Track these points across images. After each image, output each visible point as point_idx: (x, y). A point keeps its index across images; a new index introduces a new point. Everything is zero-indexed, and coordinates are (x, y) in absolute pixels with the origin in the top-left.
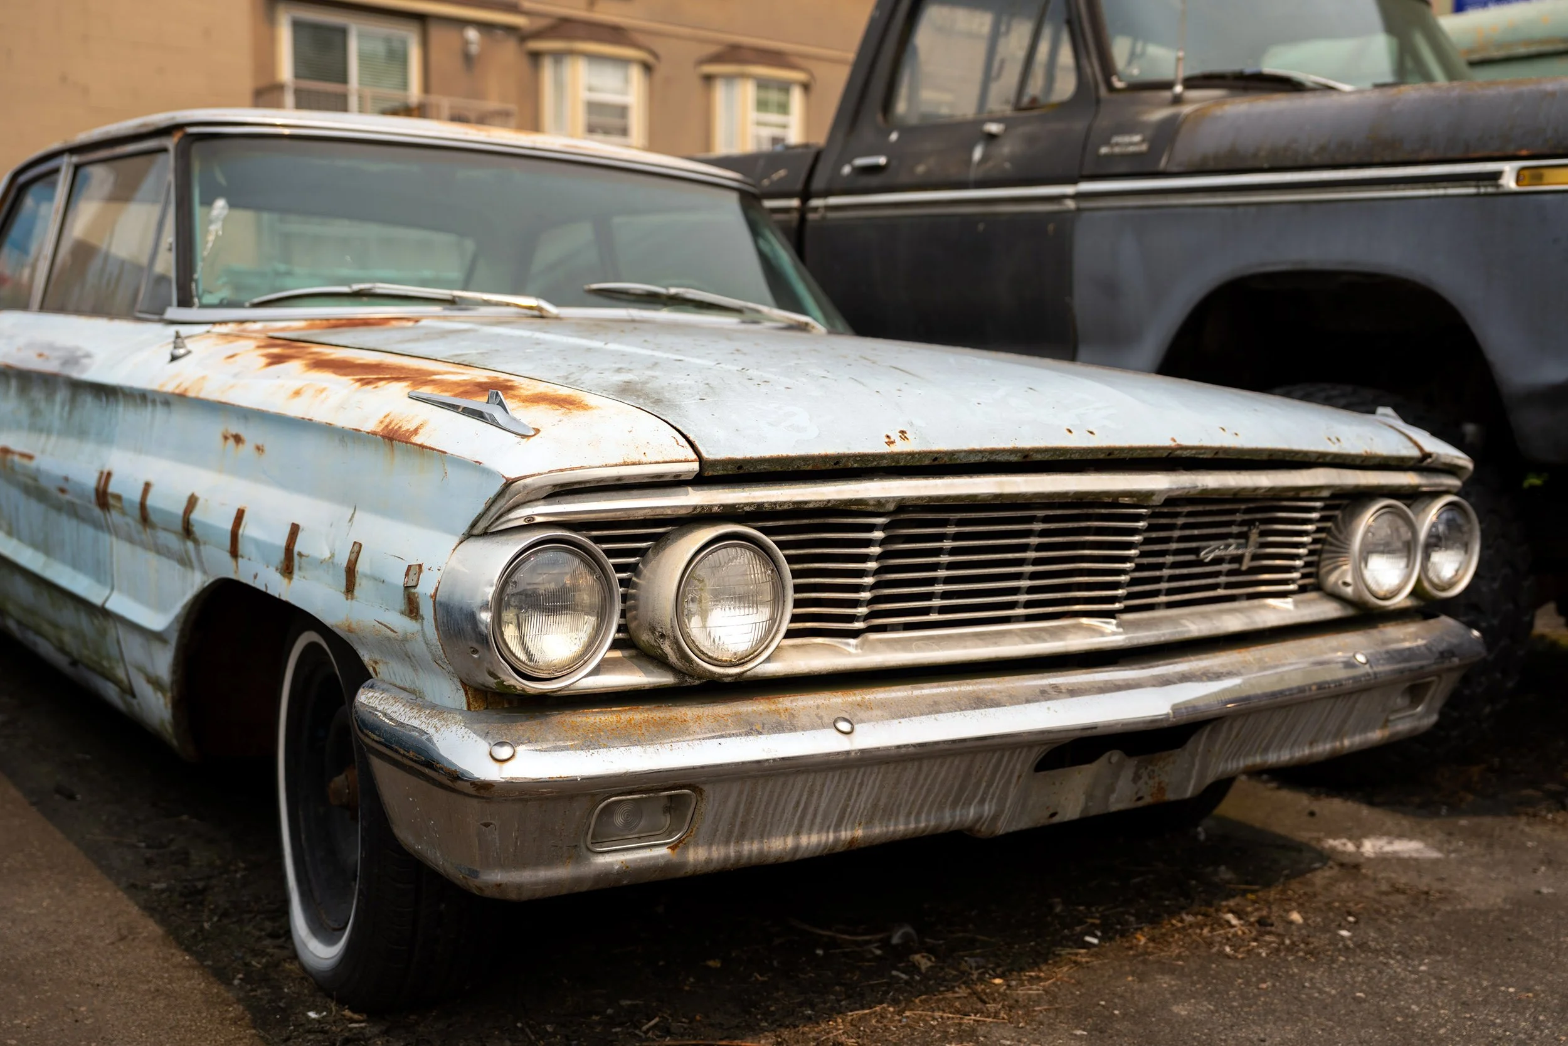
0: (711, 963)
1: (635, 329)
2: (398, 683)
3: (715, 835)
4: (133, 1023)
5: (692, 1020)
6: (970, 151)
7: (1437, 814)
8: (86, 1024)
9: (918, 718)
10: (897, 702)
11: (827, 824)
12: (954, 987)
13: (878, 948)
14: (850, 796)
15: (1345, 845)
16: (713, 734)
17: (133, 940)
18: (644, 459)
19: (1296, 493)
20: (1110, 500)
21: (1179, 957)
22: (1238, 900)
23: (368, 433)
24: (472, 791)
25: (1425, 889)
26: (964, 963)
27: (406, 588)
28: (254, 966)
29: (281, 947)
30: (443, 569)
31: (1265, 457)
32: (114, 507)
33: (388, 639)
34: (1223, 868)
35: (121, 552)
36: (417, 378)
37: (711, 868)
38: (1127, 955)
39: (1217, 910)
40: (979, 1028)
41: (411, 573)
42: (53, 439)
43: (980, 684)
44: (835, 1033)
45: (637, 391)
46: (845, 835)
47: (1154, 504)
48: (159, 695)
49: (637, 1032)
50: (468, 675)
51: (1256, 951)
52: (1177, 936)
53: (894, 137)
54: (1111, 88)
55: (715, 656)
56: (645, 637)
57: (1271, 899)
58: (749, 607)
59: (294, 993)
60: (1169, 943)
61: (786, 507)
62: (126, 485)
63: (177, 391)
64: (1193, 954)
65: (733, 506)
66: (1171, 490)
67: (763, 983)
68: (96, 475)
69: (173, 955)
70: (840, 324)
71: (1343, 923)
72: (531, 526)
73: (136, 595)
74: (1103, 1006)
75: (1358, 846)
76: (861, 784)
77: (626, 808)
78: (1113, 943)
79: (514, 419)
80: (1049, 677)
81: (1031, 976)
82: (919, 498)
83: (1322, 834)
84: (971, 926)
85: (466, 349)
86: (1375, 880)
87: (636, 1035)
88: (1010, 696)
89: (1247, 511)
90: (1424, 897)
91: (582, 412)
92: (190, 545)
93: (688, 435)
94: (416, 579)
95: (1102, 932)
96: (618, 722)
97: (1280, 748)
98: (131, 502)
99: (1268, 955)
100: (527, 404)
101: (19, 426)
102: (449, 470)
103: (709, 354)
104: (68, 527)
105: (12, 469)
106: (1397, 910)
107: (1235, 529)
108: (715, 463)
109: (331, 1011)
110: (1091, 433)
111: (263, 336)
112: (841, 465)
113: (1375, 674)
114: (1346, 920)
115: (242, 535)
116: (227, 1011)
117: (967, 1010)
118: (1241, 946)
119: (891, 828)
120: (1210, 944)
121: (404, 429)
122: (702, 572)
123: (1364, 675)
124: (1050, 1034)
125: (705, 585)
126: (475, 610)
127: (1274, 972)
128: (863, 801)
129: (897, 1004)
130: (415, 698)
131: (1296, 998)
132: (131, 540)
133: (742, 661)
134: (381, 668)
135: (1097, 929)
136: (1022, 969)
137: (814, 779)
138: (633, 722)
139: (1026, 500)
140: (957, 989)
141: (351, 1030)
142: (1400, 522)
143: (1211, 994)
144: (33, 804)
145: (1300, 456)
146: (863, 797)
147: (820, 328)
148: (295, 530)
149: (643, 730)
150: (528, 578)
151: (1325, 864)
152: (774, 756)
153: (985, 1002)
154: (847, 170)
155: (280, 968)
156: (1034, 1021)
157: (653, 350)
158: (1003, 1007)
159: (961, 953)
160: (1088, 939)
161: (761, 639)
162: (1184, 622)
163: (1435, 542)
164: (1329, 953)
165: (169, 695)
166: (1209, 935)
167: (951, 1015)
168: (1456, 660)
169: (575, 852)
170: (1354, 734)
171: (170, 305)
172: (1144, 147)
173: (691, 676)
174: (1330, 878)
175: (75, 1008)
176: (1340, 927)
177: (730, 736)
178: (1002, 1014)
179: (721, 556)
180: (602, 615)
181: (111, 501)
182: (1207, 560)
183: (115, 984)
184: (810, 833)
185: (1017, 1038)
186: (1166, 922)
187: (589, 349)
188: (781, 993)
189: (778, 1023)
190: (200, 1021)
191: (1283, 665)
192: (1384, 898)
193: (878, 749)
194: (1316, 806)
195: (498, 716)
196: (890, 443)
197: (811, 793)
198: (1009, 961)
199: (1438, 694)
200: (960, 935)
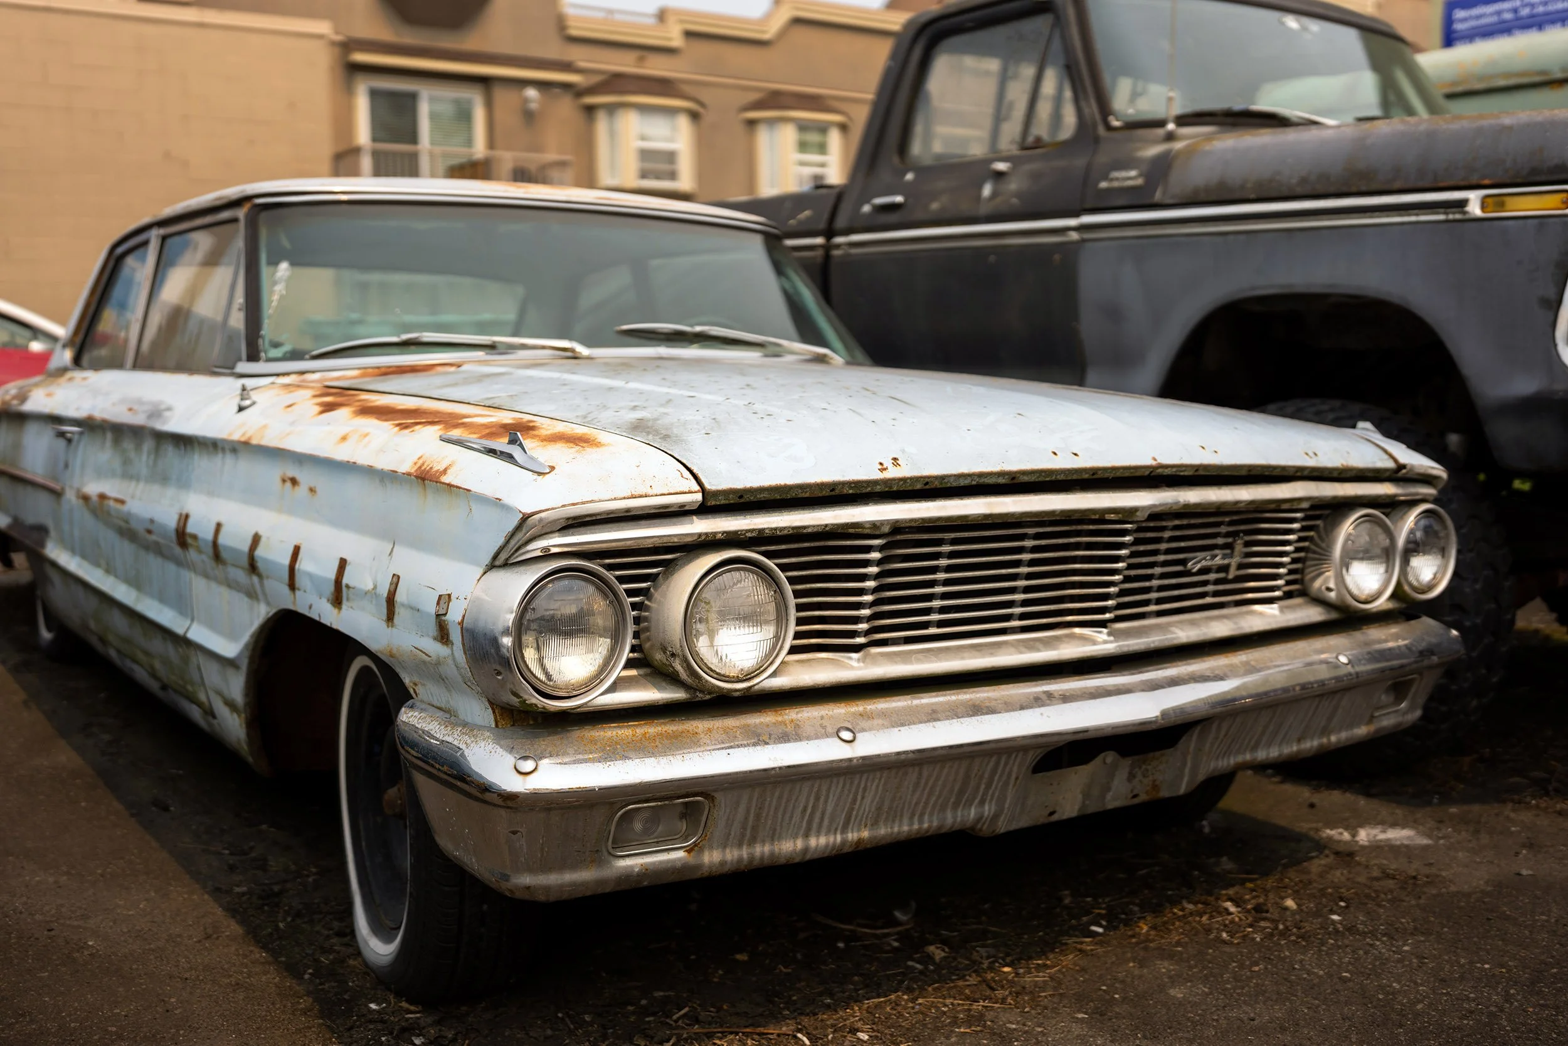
0: (739, 957)
1: (658, 367)
2: (436, 703)
3: (728, 839)
4: (216, 1013)
5: (719, 1009)
6: (980, 187)
7: (1429, 803)
8: (176, 1014)
9: (917, 726)
10: (897, 711)
11: (834, 826)
12: (965, 976)
13: (895, 940)
14: (854, 801)
15: (1341, 834)
16: (723, 746)
17: (217, 938)
18: (650, 492)
19: (1277, 505)
20: (1097, 517)
21: (1178, 944)
22: (1237, 888)
23: (404, 474)
24: (500, 802)
25: (1414, 874)
26: (975, 954)
27: (438, 616)
28: (324, 962)
29: (347, 945)
30: (469, 598)
31: (1244, 473)
32: (191, 545)
33: (424, 662)
34: (1225, 859)
35: (199, 586)
36: (449, 421)
37: (726, 869)
38: (1130, 943)
39: (1217, 899)
40: (987, 1013)
41: (442, 602)
42: (141, 485)
43: (977, 692)
44: (852, 1020)
45: (648, 427)
46: (852, 836)
47: (1139, 519)
48: (235, 715)
49: (668, 1021)
50: (493, 694)
51: (1251, 936)
52: (1177, 923)
53: (909, 176)
54: (1109, 128)
55: (722, 672)
56: (658, 656)
57: (1268, 886)
58: (753, 626)
59: (357, 986)
60: (1170, 931)
61: (786, 532)
62: (201, 526)
63: (243, 439)
64: (1191, 940)
65: (736, 532)
66: (1154, 506)
67: (787, 974)
68: (176, 517)
69: (251, 952)
70: (860, 355)
71: (1335, 908)
72: (547, 556)
73: (212, 625)
74: (1104, 991)
75: (1354, 836)
76: (865, 789)
77: (646, 814)
78: (1118, 932)
79: (532, 458)
80: (1043, 685)
81: (1038, 964)
82: (912, 520)
83: (1320, 825)
84: (984, 918)
85: (496, 391)
86: (1367, 867)
87: (667, 1023)
88: (1006, 703)
89: (1231, 523)
90: (1411, 881)
91: (595, 449)
92: (255, 579)
93: (692, 468)
94: (445, 608)
95: (1107, 922)
96: (634, 735)
97: (1269, 745)
98: (205, 541)
99: (1261, 939)
100: (545, 443)
101: (113, 474)
102: (474, 507)
103: (720, 389)
104: (154, 563)
105: (109, 513)
106: (1386, 894)
107: (1220, 541)
108: (717, 494)
109: (390, 1003)
110: (1076, 454)
111: (319, 385)
112: (837, 492)
113: (1357, 674)
114: (1337, 905)
115: (299, 570)
116: (298, 1003)
117: (976, 996)
118: (1237, 932)
119: (896, 829)
120: (1208, 931)
121: (435, 469)
122: (708, 594)
123: (1346, 675)
124: (1053, 1018)
125: (711, 607)
126: (497, 635)
127: (1267, 956)
128: (868, 803)
129: (910, 992)
130: (449, 716)
131: (1286, 979)
132: (207, 576)
133: (748, 676)
134: (419, 689)
135: (1102, 919)
136: (1030, 958)
137: (820, 786)
138: (647, 736)
139: (1016, 518)
140: (968, 977)
141: (407, 1020)
142: (1378, 530)
143: (1206, 977)
144: (132, 815)
145: (1278, 470)
146: (868, 801)
147: (838, 359)
148: (343, 563)
149: (657, 743)
150: (545, 605)
151: (1321, 853)
152: (780, 765)
153: (993, 989)
154: (866, 208)
155: (346, 965)
156: (1040, 1006)
157: (670, 387)
158: (1010, 993)
159: (974, 944)
160: (1094, 928)
161: (766, 655)
162: (1173, 629)
163: (1414, 548)
164: (1319, 936)
165: (243, 715)
166: (1208, 922)
167: (961, 1002)
168: (1435, 659)
169: (597, 856)
170: (1340, 731)
171: (240, 360)
172: (1140, 182)
173: (701, 691)
174: (1325, 866)
175: (166, 999)
176: (1332, 912)
177: (738, 746)
178: (1009, 1000)
179: (725, 579)
180: (616, 638)
181: (189, 541)
182: (1195, 570)
183: (201, 978)
184: (818, 835)
185: (1022, 1022)
186: (1167, 911)
187: (610, 389)
188: (803, 984)
189: (799, 1011)
190: (275, 1012)
191: (1269, 668)
192: (1375, 883)
193: (878, 756)
194: (1316, 798)
195: (522, 732)
196: (883, 470)
197: (817, 799)
198: (1018, 950)
199: (1421, 690)
200: (974, 927)
